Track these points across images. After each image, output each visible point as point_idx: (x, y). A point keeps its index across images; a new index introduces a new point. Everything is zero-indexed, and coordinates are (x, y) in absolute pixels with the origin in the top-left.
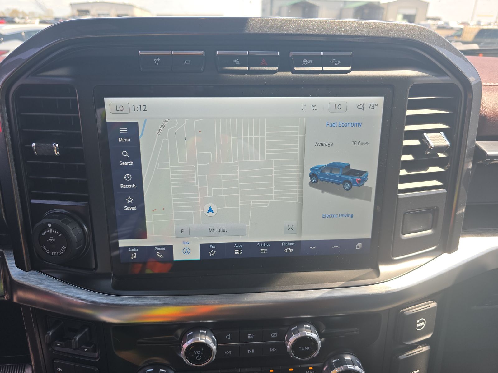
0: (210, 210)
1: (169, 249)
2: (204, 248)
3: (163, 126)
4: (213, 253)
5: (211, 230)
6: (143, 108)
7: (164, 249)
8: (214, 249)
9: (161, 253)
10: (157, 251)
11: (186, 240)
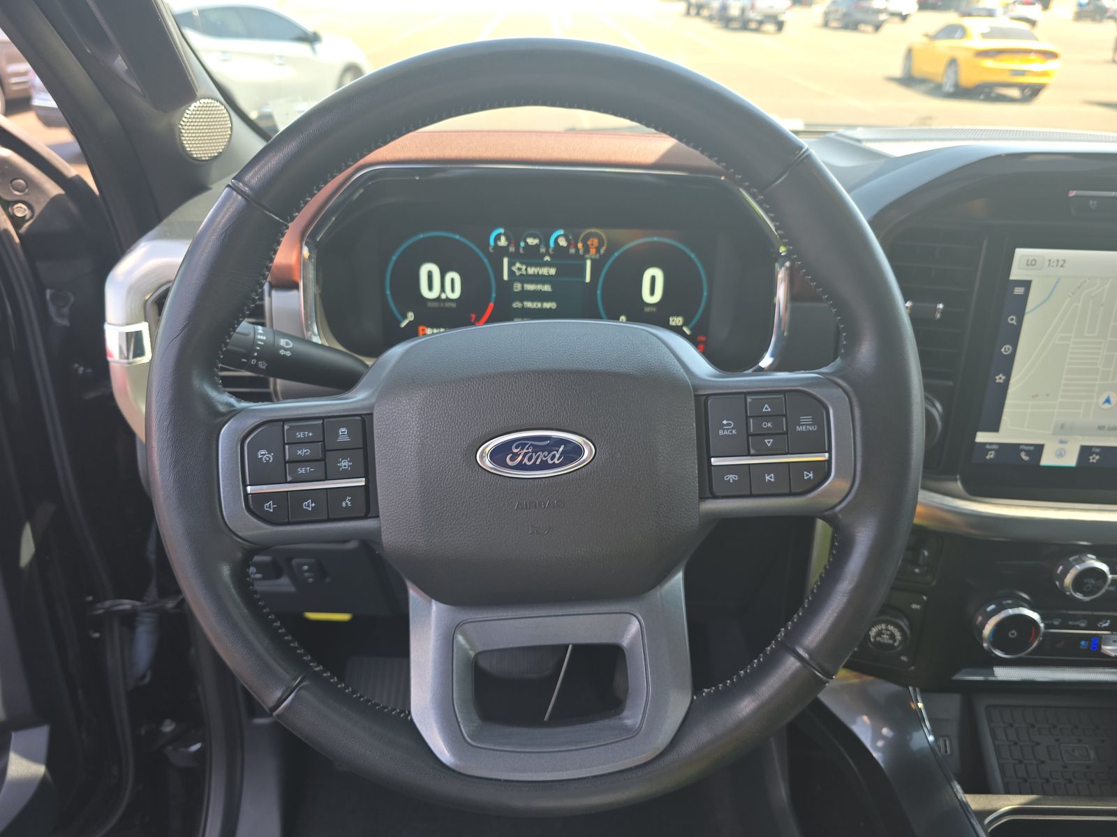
0: (1108, 401)
1: (1039, 449)
2: (1085, 451)
3: (1079, 288)
4: (1094, 459)
5: (1101, 428)
6: (1061, 263)
7: (1032, 448)
8: (1097, 454)
9: (1027, 455)
10: (1022, 450)
11: (1063, 438)
